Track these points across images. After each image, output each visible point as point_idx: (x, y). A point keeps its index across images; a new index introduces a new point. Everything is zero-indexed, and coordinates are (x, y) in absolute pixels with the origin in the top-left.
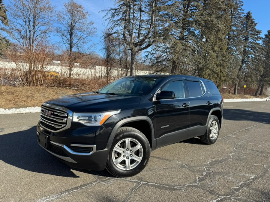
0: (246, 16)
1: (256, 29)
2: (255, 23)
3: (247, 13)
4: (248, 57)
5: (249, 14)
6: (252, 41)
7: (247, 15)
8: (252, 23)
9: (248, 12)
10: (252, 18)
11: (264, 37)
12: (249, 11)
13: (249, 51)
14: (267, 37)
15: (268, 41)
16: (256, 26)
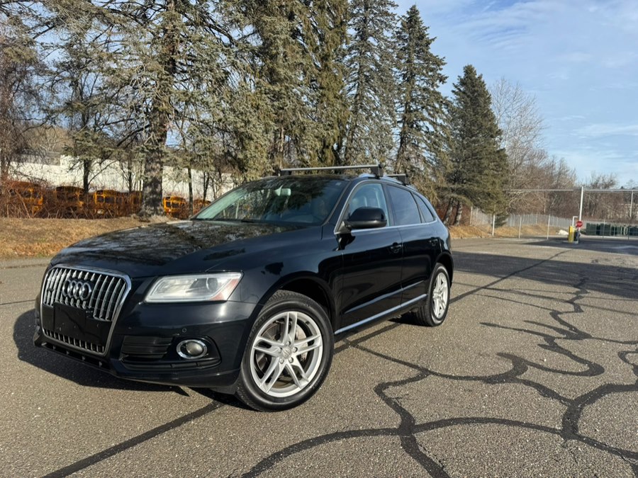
0: (407, 19)
1: (431, 55)
2: (430, 37)
3: (409, 11)
4: (419, 128)
5: (413, 12)
6: (425, 85)
7: (408, 16)
8: (422, 37)
9: (411, 9)
10: (423, 25)
11: (457, 82)
12: (414, 6)
13: (417, 110)
14: (463, 83)
15: (464, 93)
16: (430, 46)
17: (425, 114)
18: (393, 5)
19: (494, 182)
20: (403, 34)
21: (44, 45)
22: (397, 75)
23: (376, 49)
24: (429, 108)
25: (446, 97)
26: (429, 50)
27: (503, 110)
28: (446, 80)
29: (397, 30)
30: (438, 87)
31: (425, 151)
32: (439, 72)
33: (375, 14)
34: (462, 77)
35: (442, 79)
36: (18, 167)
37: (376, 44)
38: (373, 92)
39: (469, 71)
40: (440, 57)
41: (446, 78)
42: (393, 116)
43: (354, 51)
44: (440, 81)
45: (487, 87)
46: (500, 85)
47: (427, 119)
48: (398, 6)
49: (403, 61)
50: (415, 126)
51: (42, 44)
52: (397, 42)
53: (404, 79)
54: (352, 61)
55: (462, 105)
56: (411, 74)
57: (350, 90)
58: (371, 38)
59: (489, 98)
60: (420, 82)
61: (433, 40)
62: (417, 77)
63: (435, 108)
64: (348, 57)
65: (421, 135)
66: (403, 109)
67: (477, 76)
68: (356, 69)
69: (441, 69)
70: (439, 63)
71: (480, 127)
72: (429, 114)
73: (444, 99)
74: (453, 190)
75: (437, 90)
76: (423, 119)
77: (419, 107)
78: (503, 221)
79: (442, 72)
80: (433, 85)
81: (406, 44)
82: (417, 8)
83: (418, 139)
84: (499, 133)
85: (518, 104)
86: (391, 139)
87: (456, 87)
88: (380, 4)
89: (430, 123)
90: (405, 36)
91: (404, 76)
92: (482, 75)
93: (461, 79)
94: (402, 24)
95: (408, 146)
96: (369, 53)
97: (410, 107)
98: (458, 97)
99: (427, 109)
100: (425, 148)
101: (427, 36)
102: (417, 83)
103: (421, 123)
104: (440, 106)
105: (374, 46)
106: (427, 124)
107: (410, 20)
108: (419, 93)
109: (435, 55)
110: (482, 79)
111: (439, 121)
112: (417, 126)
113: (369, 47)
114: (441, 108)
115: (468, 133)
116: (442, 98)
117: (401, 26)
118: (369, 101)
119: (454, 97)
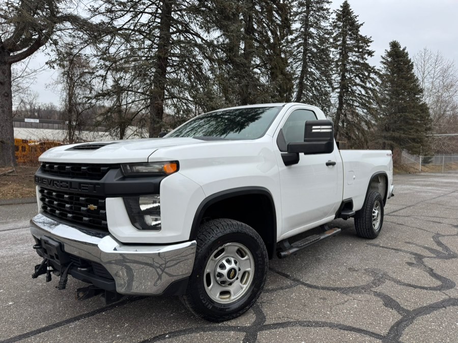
0: (341, 11)
1: (361, 36)
2: (360, 23)
3: (342, 5)
4: (353, 92)
5: (346, 6)
6: (357, 59)
7: (341, 9)
8: (353, 23)
9: (344, 4)
10: (353, 15)
11: (384, 54)
12: (346, 2)
13: (350, 78)
14: (389, 55)
15: (391, 62)
16: (360, 29)
17: (358, 81)
18: (328, 2)
19: (417, 130)
20: (339, 23)
21: (87, 55)
22: (334, 54)
23: (315, 36)
24: (361, 76)
25: (374, 67)
26: (359, 33)
27: (426, 73)
28: (373, 54)
29: (333, 21)
30: (366, 59)
31: (359, 109)
32: (367, 48)
33: (315, 10)
34: (389, 51)
35: (370, 54)
36: (80, 134)
37: (315, 32)
38: (314, 68)
39: (395, 45)
40: (368, 37)
41: (373, 52)
42: (331, 84)
43: (299, 39)
44: (369, 55)
45: (410, 57)
46: (423, 54)
47: (359, 85)
48: (331, 2)
49: (339, 43)
50: (350, 90)
51: (85, 55)
52: (334, 29)
53: (340, 56)
54: (298, 46)
55: (390, 72)
56: (345, 52)
57: (297, 68)
58: (311, 28)
59: (412, 65)
60: (352, 57)
61: (362, 25)
62: (350, 54)
63: (365, 75)
64: (295, 44)
65: (355, 96)
66: (339, 78)
67: (401, 49)
68: (301, 52)
69: (368, 46)
70: (367, 41)
71: (405, 88)
72: (361, 80)
73: (372, 69)
74: (385, 137)
75: (367, 62)
76: (356, 85)
77: (352, 76)
78: (430, 160)
79: (370, 49)
80: (363, 59)
81: (340, 30)
82: (348, 2)
83: (352, 100)
84: (421, 91)
85: (439, 68)
86: (330, 101)
87: (383, 58)
88: (317, 3)
89: (362, 87)
90: (339, 24)
91: (340, 54)
92: (406, 48)
93: (388, 52)
94: (337, 15)
95: (345, 106)
96: (311, 40)
97: (345, 77)
98: (385, 66)
99: (359, 77)
100: (358, 106)
101: (357, 22)
102: (350, 58)
103: (355, 88)
104: (369, 73)
105: (314, 34)
106: (360, 88)
107: (343, 11)
108: (352, 66)
109: (363, 35)
110: (406, 51)
111: (368, 85)
112: (351, 90)
113: (310, 35)
114: (369, 75)
115: (395, 93)
116: (370, 67)
117: (336, 17)
118: (312, 74)
119: (382, 66)
